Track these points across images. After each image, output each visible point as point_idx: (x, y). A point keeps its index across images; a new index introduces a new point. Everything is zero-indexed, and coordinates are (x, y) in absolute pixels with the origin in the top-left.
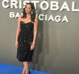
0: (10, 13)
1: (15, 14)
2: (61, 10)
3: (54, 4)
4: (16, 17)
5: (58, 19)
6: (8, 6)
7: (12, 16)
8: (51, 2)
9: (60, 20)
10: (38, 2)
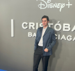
0: (29, 33)
1: (33, 34)
2: (73, 30)
3: (65, 26)
4: (33, 37)
5: (70, 38)
6: (26, 27)
7: (30, 35)
8: (64, 24)
9: (71, 39)
10: (52, 24)
